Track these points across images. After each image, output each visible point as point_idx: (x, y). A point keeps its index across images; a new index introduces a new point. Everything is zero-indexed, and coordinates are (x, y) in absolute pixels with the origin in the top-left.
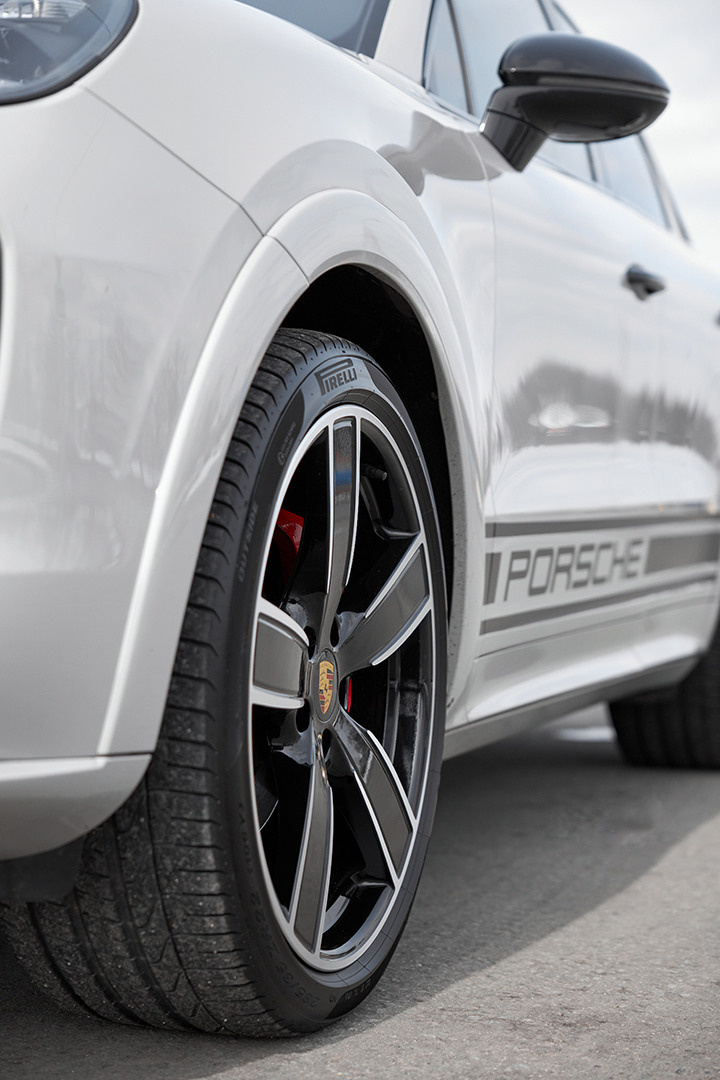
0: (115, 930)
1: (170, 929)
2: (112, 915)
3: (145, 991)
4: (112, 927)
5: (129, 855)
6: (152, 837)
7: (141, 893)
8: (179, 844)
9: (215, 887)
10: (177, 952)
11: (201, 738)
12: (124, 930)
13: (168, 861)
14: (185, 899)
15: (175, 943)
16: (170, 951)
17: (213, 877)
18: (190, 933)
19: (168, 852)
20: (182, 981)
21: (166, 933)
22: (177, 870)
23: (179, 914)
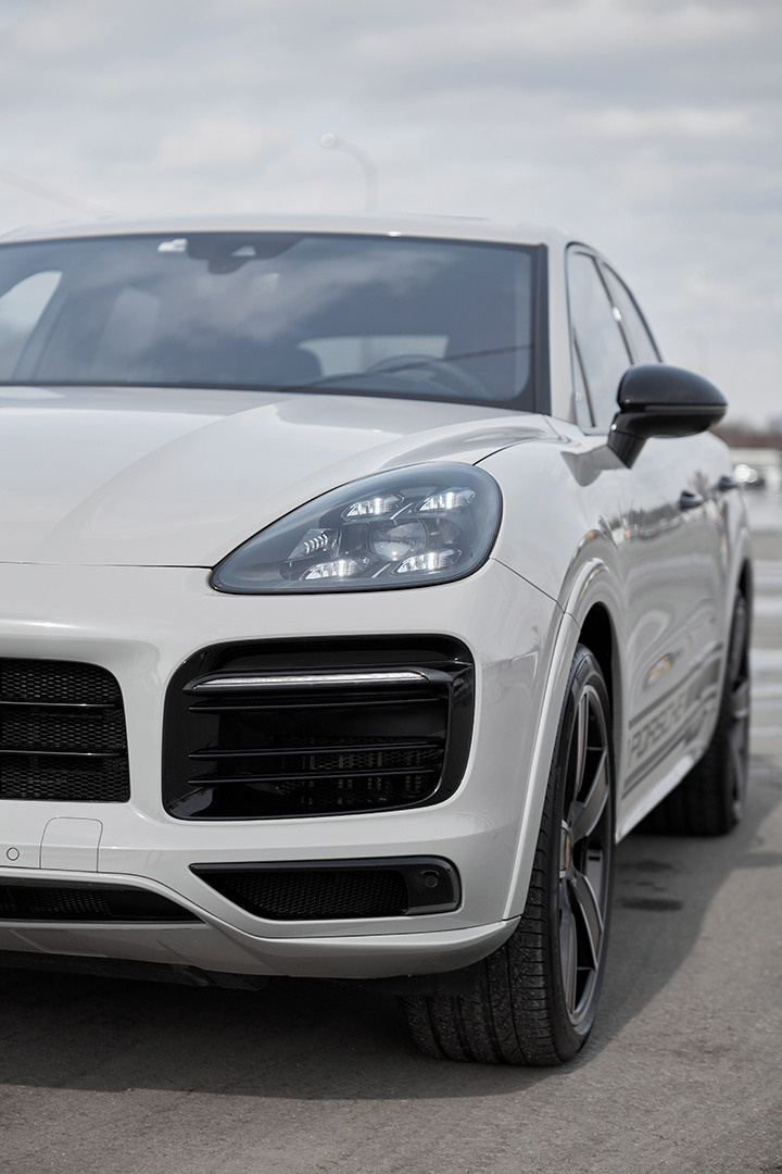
0: (478, 1008)
1: (512, 1007)
2: (478, 1000)
3: (487, 1042)
4: (477, 1007)
5: (493, 967)
6: (508, 957)
7: (498, 988)
8: (524, 961)
9: (541, 984)
10: (514, 1020)
11: (539, 903)
12: (484, 1008)
13: (516, 971)
14: (524, 991)
15: (514, 1014)
16: (510, 1019)
17: (541, 978)
18: (524, 1009)
19: (517, 965)
20: (513, 1035)
21: (509, 1009)
22: (521, 975)
23: (519, 999)
